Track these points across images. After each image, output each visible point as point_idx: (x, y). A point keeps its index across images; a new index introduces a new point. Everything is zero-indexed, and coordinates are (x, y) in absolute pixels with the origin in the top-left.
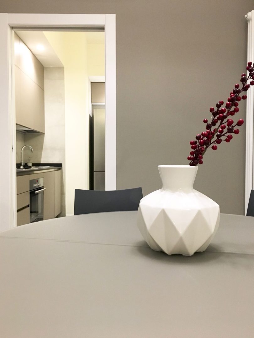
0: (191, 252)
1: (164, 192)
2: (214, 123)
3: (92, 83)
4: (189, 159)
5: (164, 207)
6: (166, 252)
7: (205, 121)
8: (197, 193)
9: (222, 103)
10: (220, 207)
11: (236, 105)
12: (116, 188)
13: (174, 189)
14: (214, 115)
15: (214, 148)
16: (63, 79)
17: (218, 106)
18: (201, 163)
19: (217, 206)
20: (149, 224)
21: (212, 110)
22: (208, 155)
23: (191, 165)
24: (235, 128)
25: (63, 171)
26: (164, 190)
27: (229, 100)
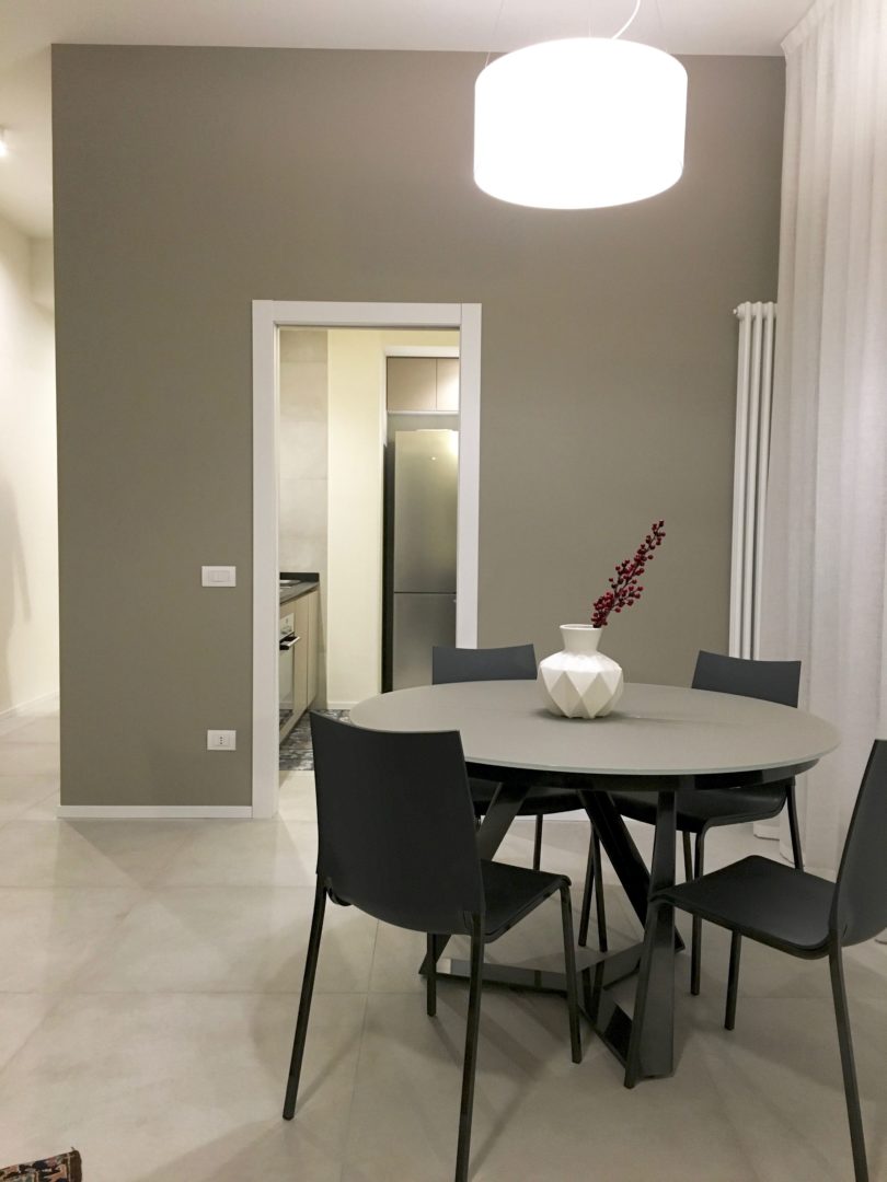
0: (592, 714)
1: (565, 656)
2: (620, 582)
3: (388, 358)
4: (593, 620)
5: (566, 669)
6: (567, 714)
7: (611, 580)
8: (601, 656)
9: (627, 562)
10: (624, 670)
11: (643, 565)
12: (478, 644)
13: (575, 651)
14: (620, 574)
15: (618, 611)
16: (326, 361)
17: (624, 565)
18: (606, 624)
19: (620, 669)
20: (550, 686)
21: (618, 568)
22: (612, 616)
23: (595, 626)
24: (636, 593)
25: (322, 593)
26: (567, 652)
27: (636, 560)
